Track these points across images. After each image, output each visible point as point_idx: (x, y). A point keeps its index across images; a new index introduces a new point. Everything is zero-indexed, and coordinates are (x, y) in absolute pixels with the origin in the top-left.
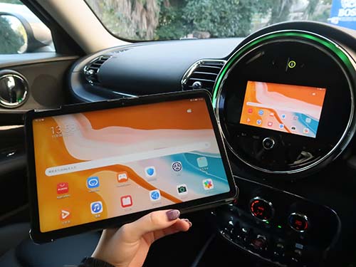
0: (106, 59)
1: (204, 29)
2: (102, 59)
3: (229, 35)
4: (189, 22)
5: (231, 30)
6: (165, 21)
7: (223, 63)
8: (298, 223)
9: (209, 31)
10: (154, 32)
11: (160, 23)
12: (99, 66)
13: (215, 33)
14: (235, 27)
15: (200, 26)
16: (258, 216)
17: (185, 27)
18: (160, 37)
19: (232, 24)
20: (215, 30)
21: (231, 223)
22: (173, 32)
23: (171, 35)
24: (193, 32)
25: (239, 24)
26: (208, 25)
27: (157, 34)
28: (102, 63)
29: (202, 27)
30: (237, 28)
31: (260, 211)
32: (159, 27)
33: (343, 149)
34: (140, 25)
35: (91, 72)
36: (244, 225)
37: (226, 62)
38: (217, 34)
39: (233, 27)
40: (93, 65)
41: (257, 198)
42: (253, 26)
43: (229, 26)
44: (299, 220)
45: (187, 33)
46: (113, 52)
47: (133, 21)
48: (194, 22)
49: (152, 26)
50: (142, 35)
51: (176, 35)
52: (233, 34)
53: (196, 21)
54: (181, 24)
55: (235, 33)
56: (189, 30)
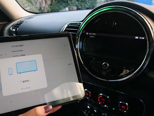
0: (22, 23)
1: (73, 5)
2: (20, 23)
3: (86, 7)
4: (66, 1)
5: (87, 5)
6: (54, 1)
7: (80, 23)
8: (123, 107)
9: (76, 6)
10: (49, 7)
11: (51, 2)
12: (18, 27)
13: (79, 6)
14: (89, 3)
15: (72, 3)
16: (102, 104)
17: (64, 4)
18: (52, 9)
19: (88, 2)
20: (79, 5)
21: (88, 107)
22: (58, 6)
23: (57, 8)
24: (68, 6)
25: (91, 2)
26: (75, 3)
27: (50, 8)
28: (20, 25)
29: (73, 4)
30: (90, 3)
31: (103, 101)
32: (51, 5)
33: (144, 68)
34: (41, 3)
35: (14, 30)
36: (95, 108)
37: (82, 23)
38: (80, 7)
39: (88, 3)
40: (15, 27)
41: (101, 94)
42: (98, 2)
43: (86, 3)
44: (124, 106)
45: (65, 7)
46: (25, 19)
47: (38, 2)
48: (69, 2)
49: (48, 4)
50: (43, 9)
51: (60, 8)
52: (88, 7)
53: (70, 1)
54: (62, 3)
55: (89, 6)
56: (66, 6)
